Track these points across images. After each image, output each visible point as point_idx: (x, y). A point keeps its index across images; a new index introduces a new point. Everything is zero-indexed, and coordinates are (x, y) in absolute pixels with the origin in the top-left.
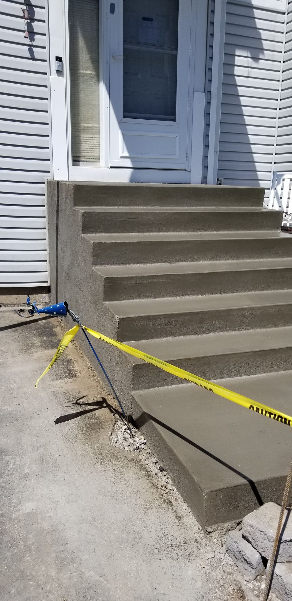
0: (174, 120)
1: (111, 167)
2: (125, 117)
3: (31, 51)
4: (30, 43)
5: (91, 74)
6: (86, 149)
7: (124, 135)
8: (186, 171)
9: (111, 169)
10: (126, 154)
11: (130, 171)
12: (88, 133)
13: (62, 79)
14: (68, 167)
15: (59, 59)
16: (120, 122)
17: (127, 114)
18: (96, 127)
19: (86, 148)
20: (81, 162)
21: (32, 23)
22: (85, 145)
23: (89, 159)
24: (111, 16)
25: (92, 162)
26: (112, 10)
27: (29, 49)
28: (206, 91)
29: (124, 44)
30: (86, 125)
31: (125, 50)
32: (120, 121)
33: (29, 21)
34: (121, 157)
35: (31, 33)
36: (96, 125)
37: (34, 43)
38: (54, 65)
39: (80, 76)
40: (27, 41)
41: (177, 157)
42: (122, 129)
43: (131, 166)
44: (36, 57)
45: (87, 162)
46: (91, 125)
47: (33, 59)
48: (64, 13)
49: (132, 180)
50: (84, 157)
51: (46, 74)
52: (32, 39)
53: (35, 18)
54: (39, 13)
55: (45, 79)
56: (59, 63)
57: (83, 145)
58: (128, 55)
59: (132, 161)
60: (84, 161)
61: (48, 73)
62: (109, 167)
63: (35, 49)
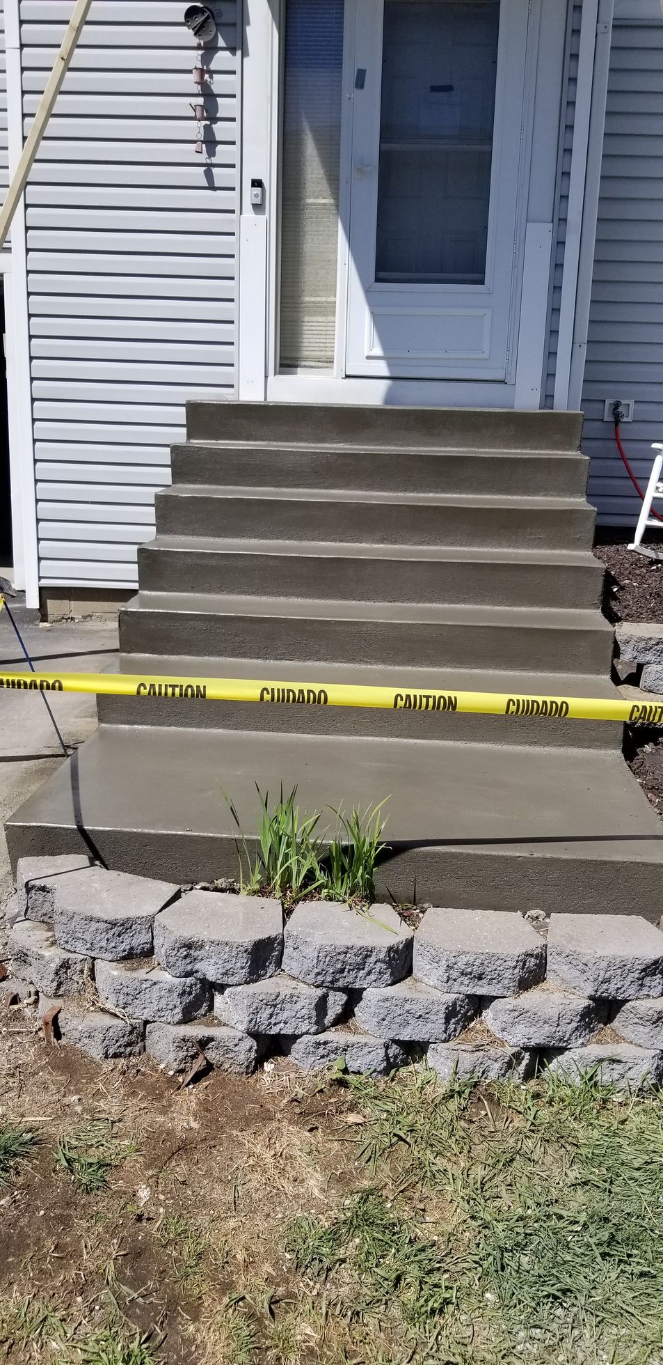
0: (482, 282)
1: (347, 377)
2: (378, 280)
3: (209, 175)
4: (208, 161)
5: (325, 204)
6: (312, 345)
7: (375, 316)
8: (506, 383)
9: (347, 380)
10: (378, 351)
11: (385, 384)
12: (315, 314)
13: (262, 219)
14: (266, 377)
15: (257, 183)
16: (368, 291)
17: (382, 275)
18: (330, 303)
19: (310, 343)
20: (298, 369)
21: (213, 126)
22: (310, 336)
23: (316, 362)
24: (358, 91)
25: (321, 367)
26: (360, 82)
27: (205, 171)
28: (556, 220)
29: (381, 142)
30: (313, 299)
31: (384, 155)
32: (369, 288)
33: (208, 123)
34: (368, 358)
35: (211, 142)
36: (331, 299)
37: (214, 160)
38: (250, 193)
39: (304, 210)
40: (203, 158)
41: (486, 356)
42: (371, 304)
43: (386, 373)
44: (216, 185)
45: (312, 367)
46: (324, 299)
47: (212, 187)
48: (269, 100)
49: (387, 400)
50: (306, 359)
51: (233, 212)
52: (211, 153)
53: (219, 115)
54: (225, 107)
55: (232, 221)
56: (258, 190)
57: (306, 336)
58: (388, 164)
59: (389, 365)
60: (305, 366)
61: (238, 211)
62: (344, 377)
63: (215, 171)
